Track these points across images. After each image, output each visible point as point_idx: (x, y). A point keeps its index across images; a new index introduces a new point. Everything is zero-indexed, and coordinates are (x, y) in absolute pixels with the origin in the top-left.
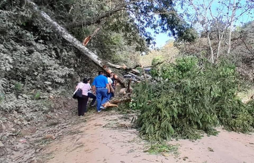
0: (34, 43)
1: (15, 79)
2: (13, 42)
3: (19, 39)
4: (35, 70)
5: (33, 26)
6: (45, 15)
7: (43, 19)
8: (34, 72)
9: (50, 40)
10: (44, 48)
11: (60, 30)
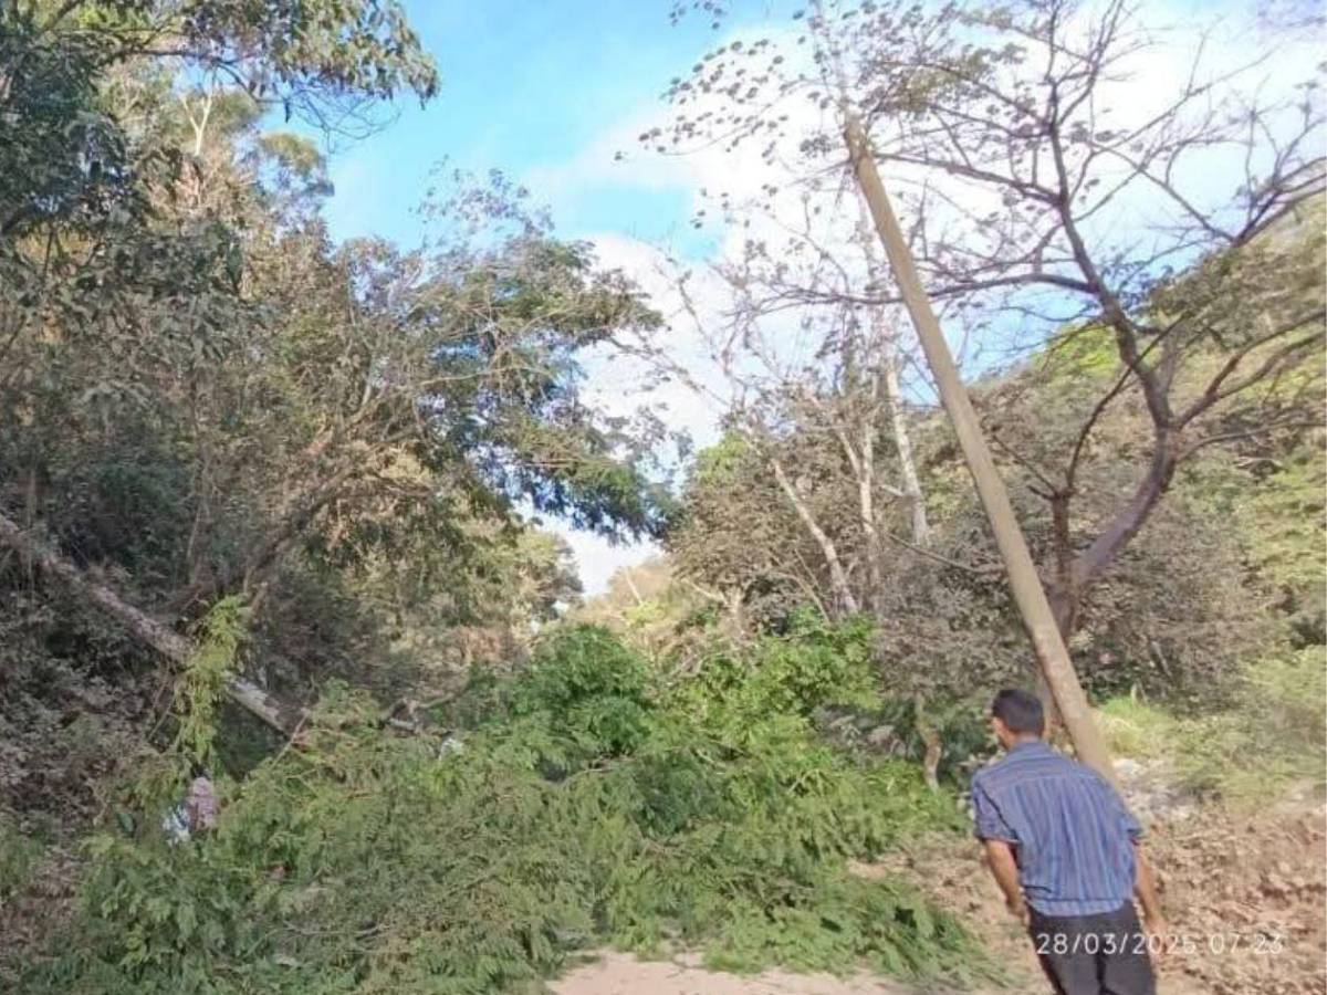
0: (79, 691)
1: (39, 807)
2: (27, 698)
3: (43, 685)
4: (86, 773)
5: (76, 637)
6: (104, 594)
7: (100, 609)
8: (84, 779)
9: (128, 666)
10: (109, 699)
11: (149, 631)
